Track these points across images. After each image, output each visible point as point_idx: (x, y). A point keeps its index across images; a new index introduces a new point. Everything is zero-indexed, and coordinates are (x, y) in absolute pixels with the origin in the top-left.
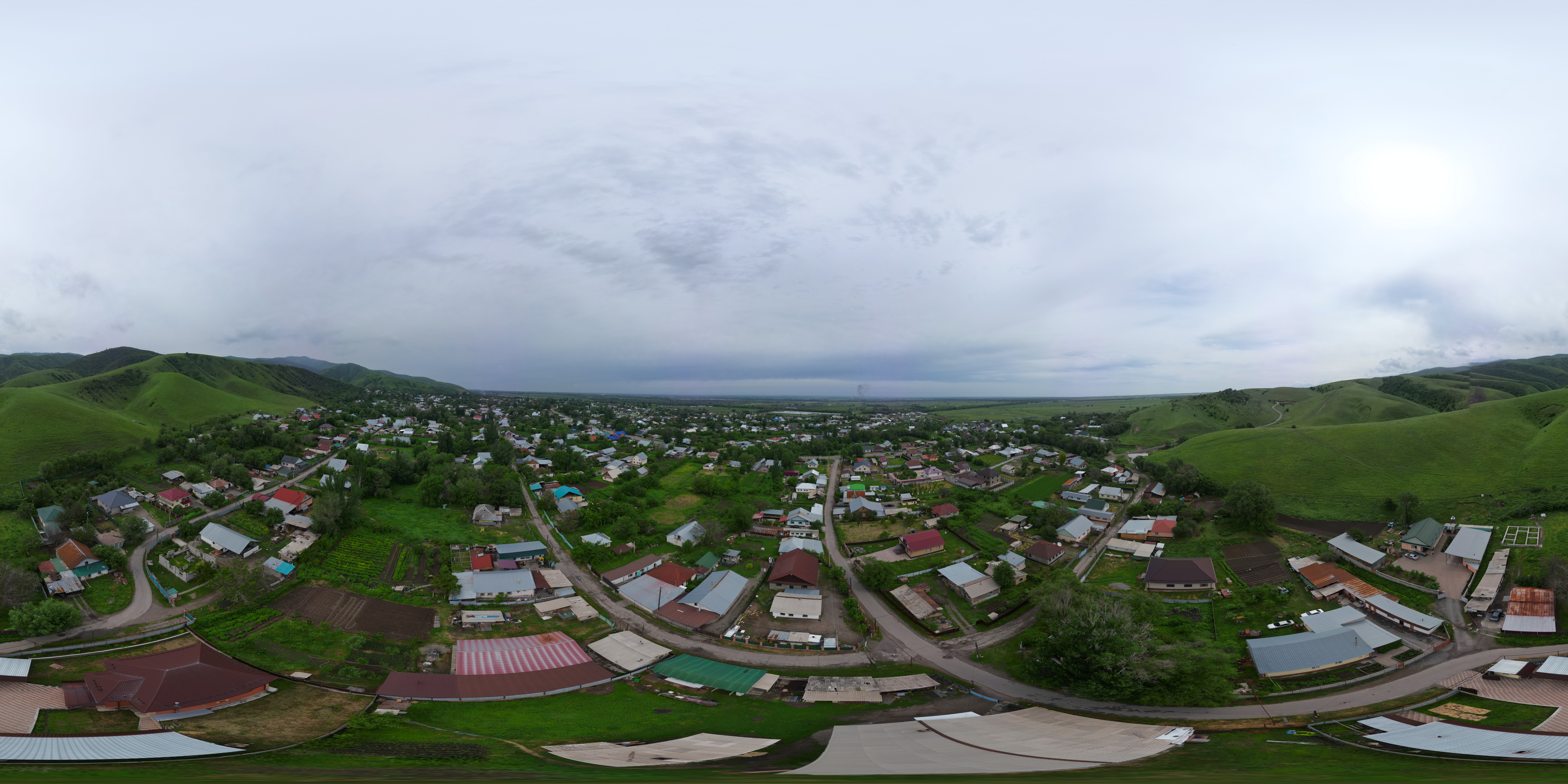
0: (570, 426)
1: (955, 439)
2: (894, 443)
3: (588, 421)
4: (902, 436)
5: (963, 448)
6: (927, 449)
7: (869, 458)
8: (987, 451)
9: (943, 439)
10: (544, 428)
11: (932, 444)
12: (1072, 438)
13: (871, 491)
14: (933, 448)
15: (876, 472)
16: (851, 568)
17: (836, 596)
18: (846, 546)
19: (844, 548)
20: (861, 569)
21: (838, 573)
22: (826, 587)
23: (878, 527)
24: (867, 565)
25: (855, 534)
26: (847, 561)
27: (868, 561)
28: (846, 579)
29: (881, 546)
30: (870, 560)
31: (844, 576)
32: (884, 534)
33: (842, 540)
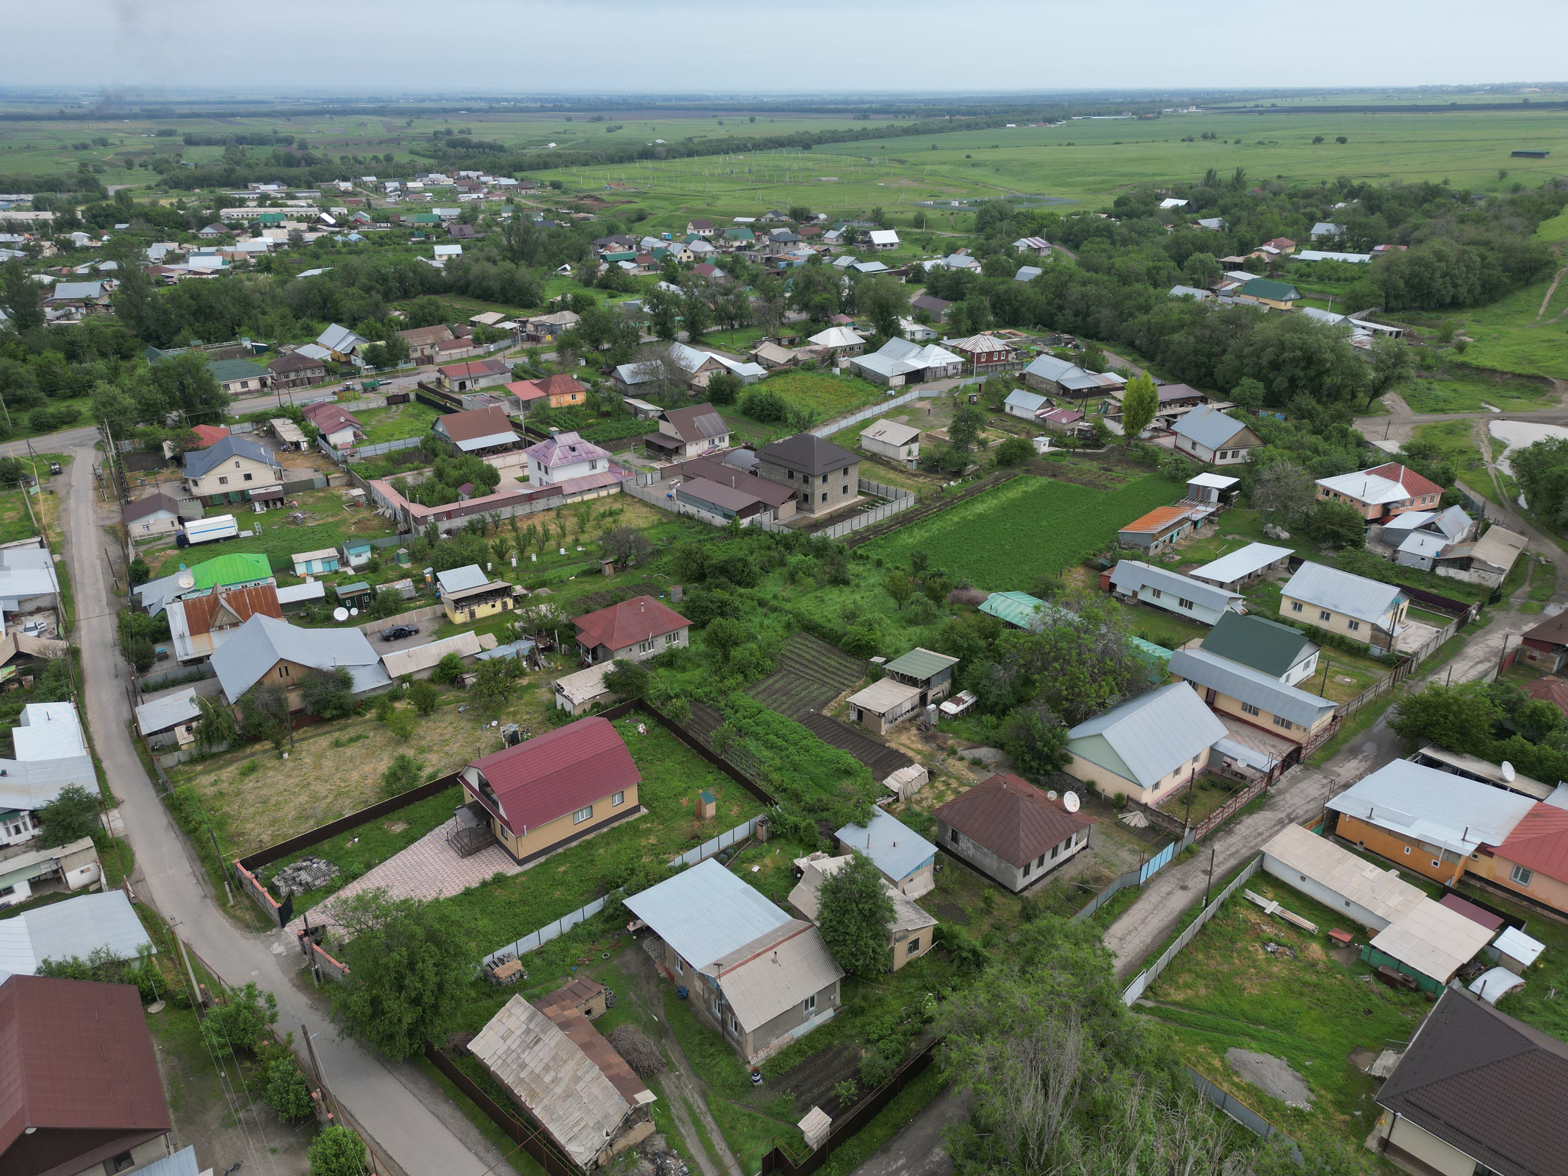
1: (657, 299)
2: (370, 335)
4: (406, 294)
5: (695, 341)
6: (532, 354)
7: (260, 419)
8: (800, 353)
9: (603, 301)
11: (552, 329)
12: (1201, 311)
13: (301, 580)
14: (561, 348)
15: (307, 486)
16: (293, 975)
17: (273, 1145)
18: (248, 874)
19: (239, 885)
20: (337, 967)
21: (245, 1019)
22: (212, 1117)
23: (367, 741)
24: (359, 938)
25: (273, 801)
26: (268, 948)
27: (359, 914)
28: (285, 1037)
29: (399, 828)
30: (366, 910)
31: (275, 1027)
32: (399, 773)
33: (221, 848)
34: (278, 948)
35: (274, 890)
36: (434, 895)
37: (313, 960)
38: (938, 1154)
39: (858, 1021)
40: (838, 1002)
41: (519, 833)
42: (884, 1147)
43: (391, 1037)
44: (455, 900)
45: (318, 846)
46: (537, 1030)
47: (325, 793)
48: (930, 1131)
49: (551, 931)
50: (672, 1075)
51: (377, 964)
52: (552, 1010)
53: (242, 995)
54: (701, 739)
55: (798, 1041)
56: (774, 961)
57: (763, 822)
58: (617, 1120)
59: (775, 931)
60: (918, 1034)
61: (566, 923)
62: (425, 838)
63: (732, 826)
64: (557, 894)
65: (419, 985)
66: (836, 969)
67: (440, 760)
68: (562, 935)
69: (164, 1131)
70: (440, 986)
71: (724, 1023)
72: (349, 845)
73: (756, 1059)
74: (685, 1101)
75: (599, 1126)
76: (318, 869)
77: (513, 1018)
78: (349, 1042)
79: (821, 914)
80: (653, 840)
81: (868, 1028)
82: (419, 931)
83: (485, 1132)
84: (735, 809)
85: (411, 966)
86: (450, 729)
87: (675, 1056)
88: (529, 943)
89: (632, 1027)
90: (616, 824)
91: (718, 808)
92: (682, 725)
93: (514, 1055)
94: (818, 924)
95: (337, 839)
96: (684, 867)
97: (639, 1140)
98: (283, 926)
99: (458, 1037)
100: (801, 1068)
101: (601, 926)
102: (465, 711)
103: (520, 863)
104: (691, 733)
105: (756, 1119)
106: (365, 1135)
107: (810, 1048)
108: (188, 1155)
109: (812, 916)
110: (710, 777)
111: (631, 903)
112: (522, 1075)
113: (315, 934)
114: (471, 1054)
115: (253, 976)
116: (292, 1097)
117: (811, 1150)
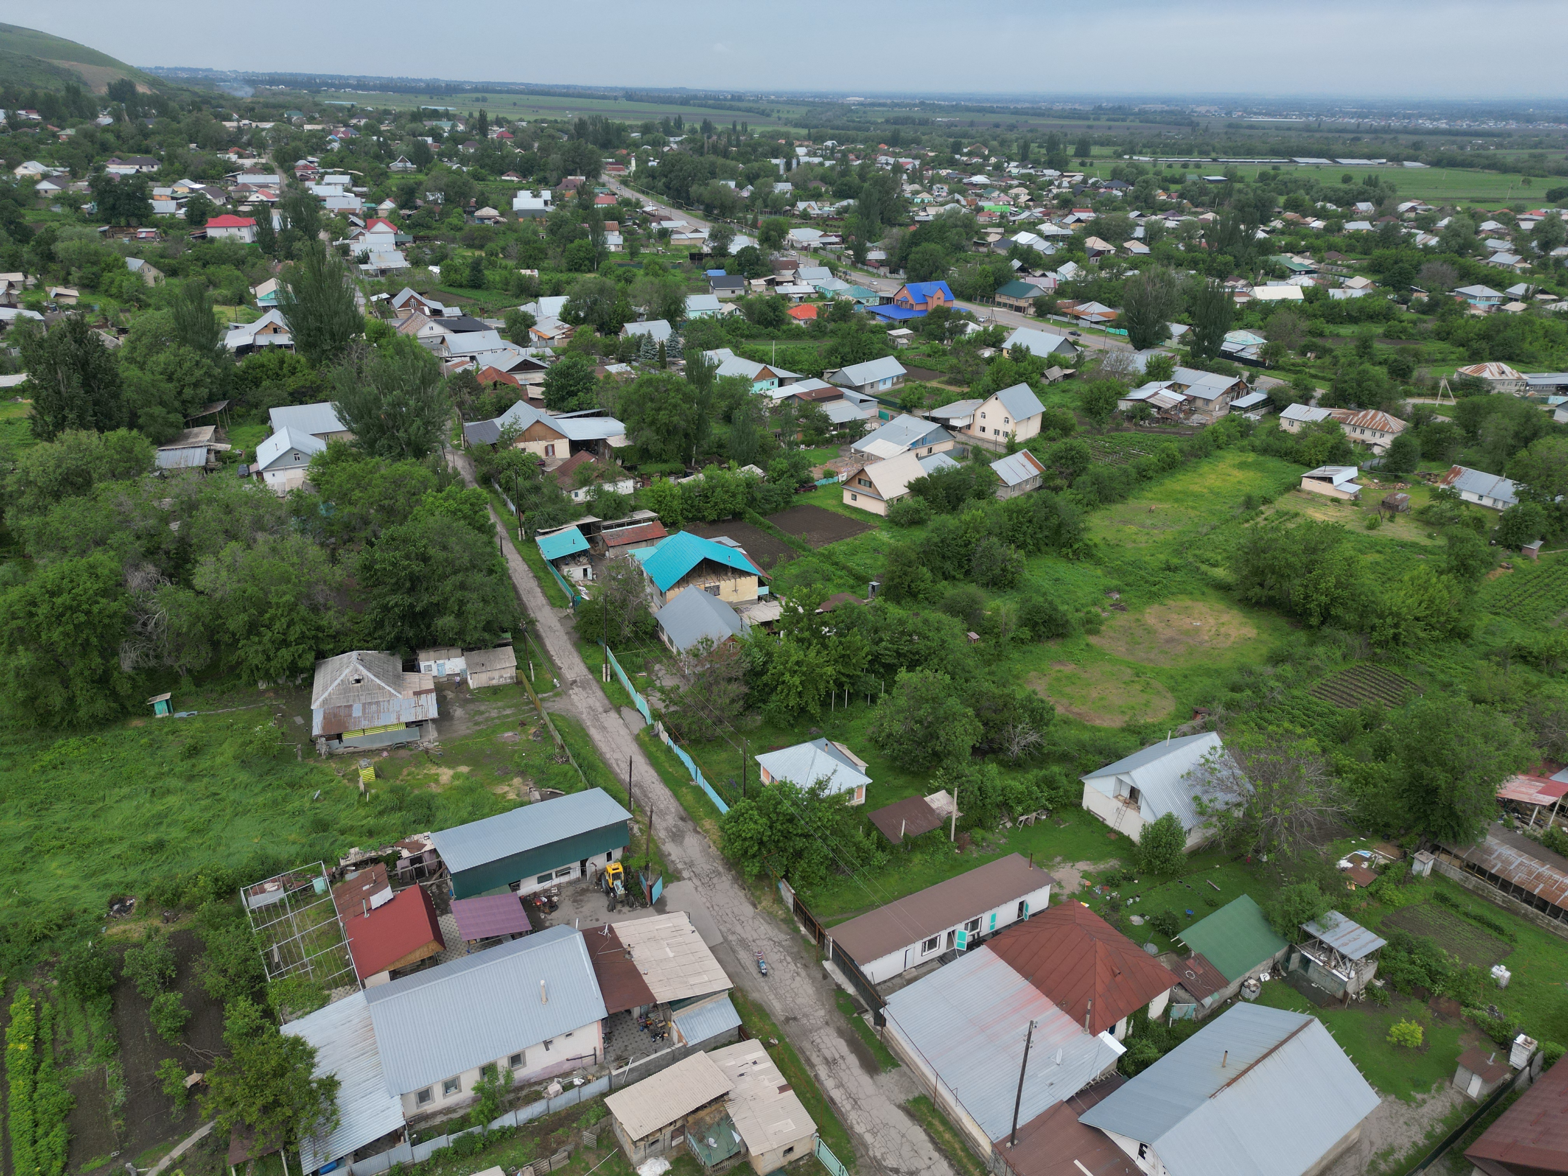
0: (697, 257)
3: (783, 233)
10: (576, 267)
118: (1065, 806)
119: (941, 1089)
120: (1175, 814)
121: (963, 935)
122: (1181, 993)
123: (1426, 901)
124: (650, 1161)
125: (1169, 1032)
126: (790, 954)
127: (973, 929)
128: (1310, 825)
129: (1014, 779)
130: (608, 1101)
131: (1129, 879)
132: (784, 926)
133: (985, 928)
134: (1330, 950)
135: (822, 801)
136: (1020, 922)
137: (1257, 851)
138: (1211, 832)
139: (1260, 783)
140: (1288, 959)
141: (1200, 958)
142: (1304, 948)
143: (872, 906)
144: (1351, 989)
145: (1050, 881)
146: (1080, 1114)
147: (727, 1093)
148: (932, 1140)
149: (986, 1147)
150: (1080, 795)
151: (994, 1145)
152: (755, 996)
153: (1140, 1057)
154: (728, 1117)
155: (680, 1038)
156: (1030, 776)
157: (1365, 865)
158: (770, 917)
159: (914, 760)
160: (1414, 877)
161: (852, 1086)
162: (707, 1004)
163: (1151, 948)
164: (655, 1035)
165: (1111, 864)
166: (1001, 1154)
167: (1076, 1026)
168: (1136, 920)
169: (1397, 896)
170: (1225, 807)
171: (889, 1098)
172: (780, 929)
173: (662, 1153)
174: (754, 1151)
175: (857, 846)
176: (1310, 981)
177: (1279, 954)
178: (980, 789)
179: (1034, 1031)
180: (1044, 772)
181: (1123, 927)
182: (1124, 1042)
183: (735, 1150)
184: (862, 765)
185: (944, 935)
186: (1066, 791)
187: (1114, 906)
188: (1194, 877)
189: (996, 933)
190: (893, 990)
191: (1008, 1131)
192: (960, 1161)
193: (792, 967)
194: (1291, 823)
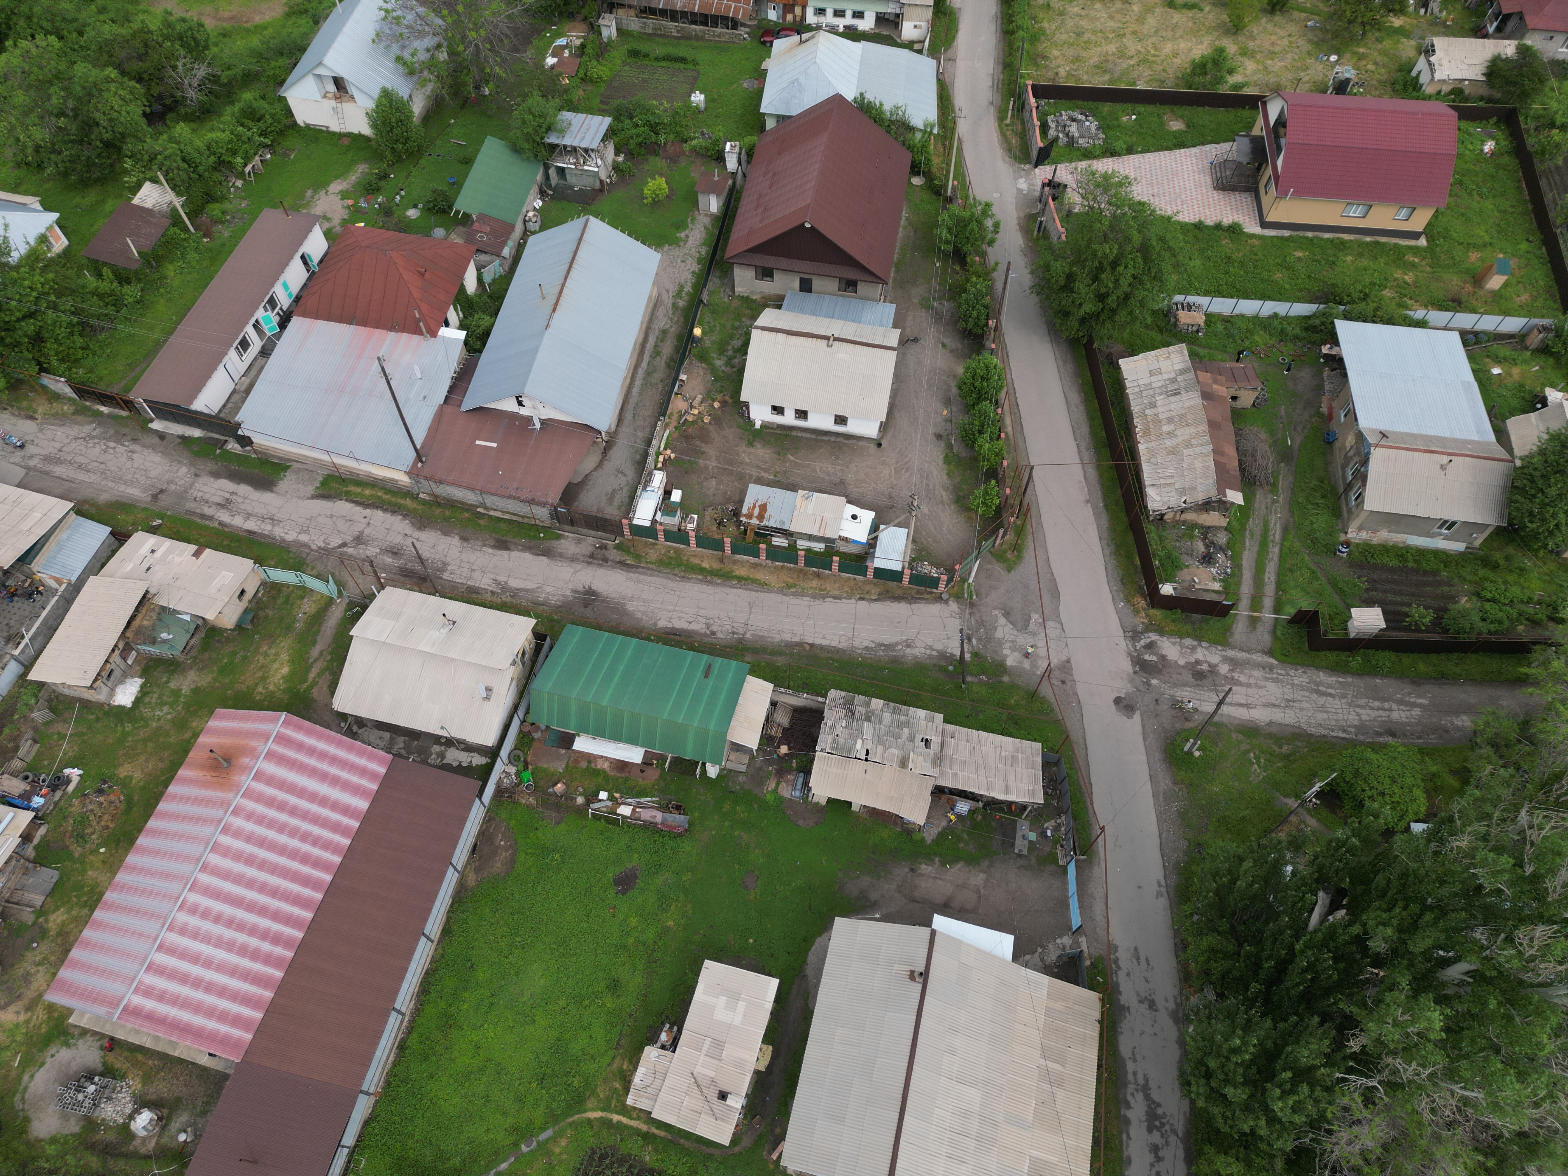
16: (1022, 215)
17: (946, 341)
18: (1033, 101)
19: (1021, 107)
20: (1058, 229)
21: (972, 230)
22: (917, 292)
23: (1199, 15)
24: (1087, 214)
25: (1086, 36)
26: (1016, 179)
27: (1098, 192)
28: (992, 263)
29: (1176, 126)
30: (1106, 191)
31: (989, 249)
32: (1209, 66)
33: (1023, 64)
34: (1023, 184)
35: (1044, 128)
36: (1169, 213)
37: (1043, 212)
38: (1464, 721)
39: (1482, 572)
40: (1477, 543)
41: (1282, 194)
42: (1417, 680)
43: (1067, 314)
44: (1185, 228)
45: (1099, 105)
46: (1183, 384)
47: (1132, 52)
48: (1472, 701)
49: (1249, 307)
50: (1270, 496)
51: (1088, 246)
52: (1206, 377)
53: (979, 208)
54: (1549, 197)
55: (1408, 548)
56: (1443, 467)
57: (1545, 329)
58: (1200, 497)
59: (1467, 442)
60: (1534, 622)
61: (1268, 308)
62: (1193, 150)
63: (1506, 313)
64: (1278, 276)
65: (1111, 285)
66: (1501, 516)
67: (1255, 73)
68: (1256, 317)
69: (884, 282)
70: (1127, 297)
71: (1349, 487)
72: (1125, 119)
73: (1355, 534)
74: (1266, 524)
75: (1182, 491)
76: (1089, 128)
77: (1168, 362)
78: (1034, 299)
79: (1531, 456)
80: (1409, 278)
81: (1487, 584)
82: (1137, 239)
83: (1094, 434)
84: (1525, 297)
85: (1115, 264)
86: (1285, 42)
87: (1284, 481)
88: (1223, 306)
89: (1263, 435)
90: (1383, 239)
91: (1506, 285)
92: (1539, 167)
93: (1151, 392)
94: (1518, 463)
95: (1119, 107)
96: (1421, 324)
97: (1208, 524)
98: (1036, 166)
99: (1117, 348)
100: (1392, 570)
101: (1297, 331)
102: (1313, 28)
103: (1264, 224)
104: (1543, 183)
105: (1317, 579)
106: (1009, 377)
107: (1415, 561)
108: (890, 310)
109: (1517, 452)
110: (1524, 246)
111: (1343, 328)
112: (1148, 412)
113: (1055, 187)
114: (1118, 368)
115: (994, 197)
116: (975, 314)
117: (1347, 634)
118: (281, 133)
119: (338, 460)
120: (389, 86)
121: (269, 320)
122: (483, 258)
123: (624, 63)
124: (120, 690)
125: (490, 296)
126: (109, 439)
127: (273, 309)
128: (507, 36)
129: (212, 130)
130: (32, 676)
131: (384, 177)
132: (80, 418)
133: (284, 301)
134: (574, 149)
135: (17, 268)
136: (312, 276)
137: (477, 88)
138: (430, 87)
139: (445, 12)
140: (547, 177)
141: (482, 217)
142: (555, 160)
143: (158, 345)
144: (603, 176)
145: (315, 219)
146: (460, 406)
147: (147, 592)
148: (358, 503)
149: (403, 479)
150: (289, 113)
151: (409, 473)
152: (104, 498)
153: (479, 331)
154: (163, 608)
155: (59, 582)
156: (226, 118)
157: (566, 53)
158: (60, 419)
159: (89, 165)
160: (607, 44)
161: (260, 510)
162: (61, 535)
163: (439, 232)
164: (30, 596)
165: (360, 171)
166: (417, 475)
167: (416, 338)
168: (412, 213)
169: (600, 70)
170: (428, 55)
171: (299, 498)
172: (78, 423)
173: (126, 675)
174: (210, 616)
175: (95, 293)
176: (571, 187)
177: (539, 177)
178: (184, 160)
179: (385, 364)
180: (237, 107)
181: (405, 227)
182: (461, 327)
183: (193, 627)
184: (33, 202)
185: (250, 330)
186: (273, 116)
187: (387, 211)
188: (438, 142)
189: (297, 299)
190: (237, 409)
191: (413, 455)
192: (389, 503)
193: (121, 449)
194: (491, 42)
